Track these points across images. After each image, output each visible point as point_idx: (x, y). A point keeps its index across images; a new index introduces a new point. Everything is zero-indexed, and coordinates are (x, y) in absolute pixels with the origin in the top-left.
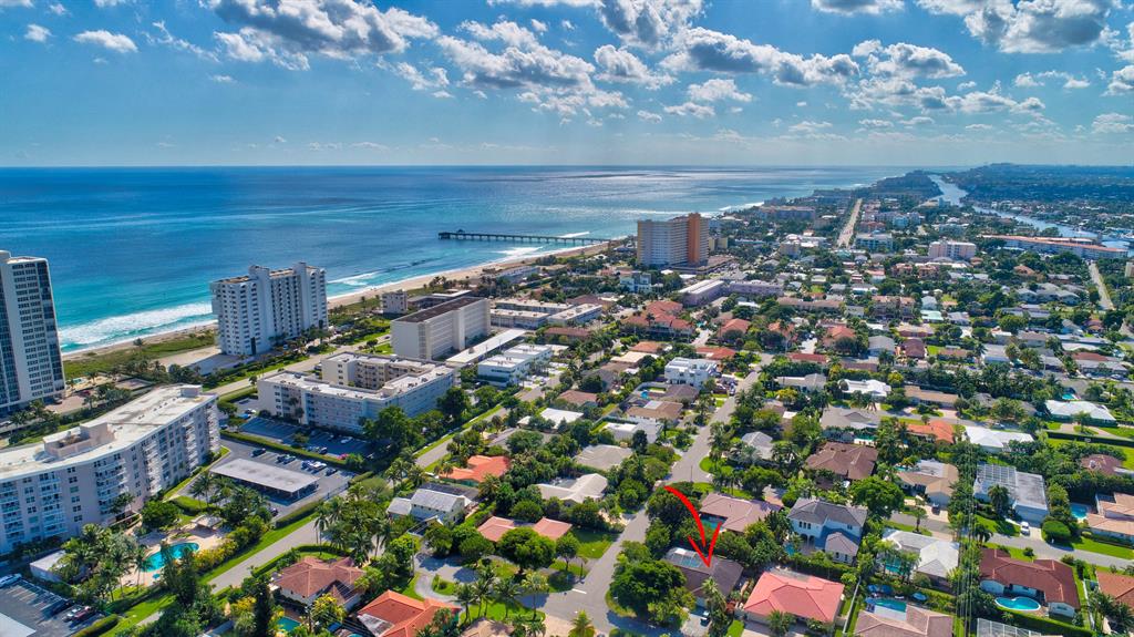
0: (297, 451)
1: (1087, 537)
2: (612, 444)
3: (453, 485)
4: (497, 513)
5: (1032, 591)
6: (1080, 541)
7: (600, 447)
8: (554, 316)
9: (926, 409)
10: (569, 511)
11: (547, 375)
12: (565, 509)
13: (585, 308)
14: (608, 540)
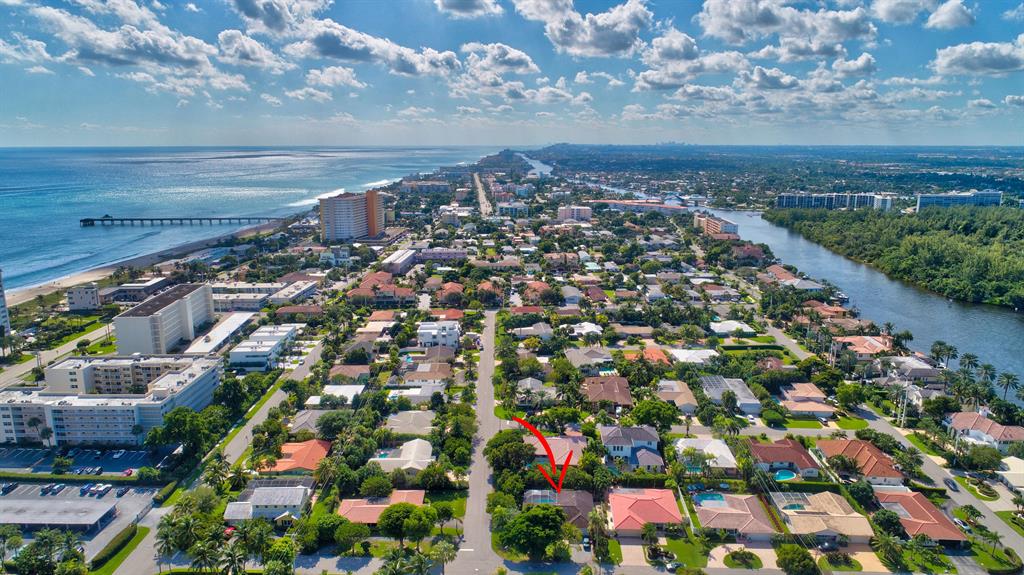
0: (60, 477)
1: (789, 418)
2: (411, 409)
3: (279, 478)
4: (344, 495)
5: (786, 464)
6: (787, 423)
7: (400, 414)
8: (274, 296)
9: (633, 340)
10: (417, 479)
11: (300, 354)
12: (411, 477)
13: (303, 285)
14: (461, 497)
